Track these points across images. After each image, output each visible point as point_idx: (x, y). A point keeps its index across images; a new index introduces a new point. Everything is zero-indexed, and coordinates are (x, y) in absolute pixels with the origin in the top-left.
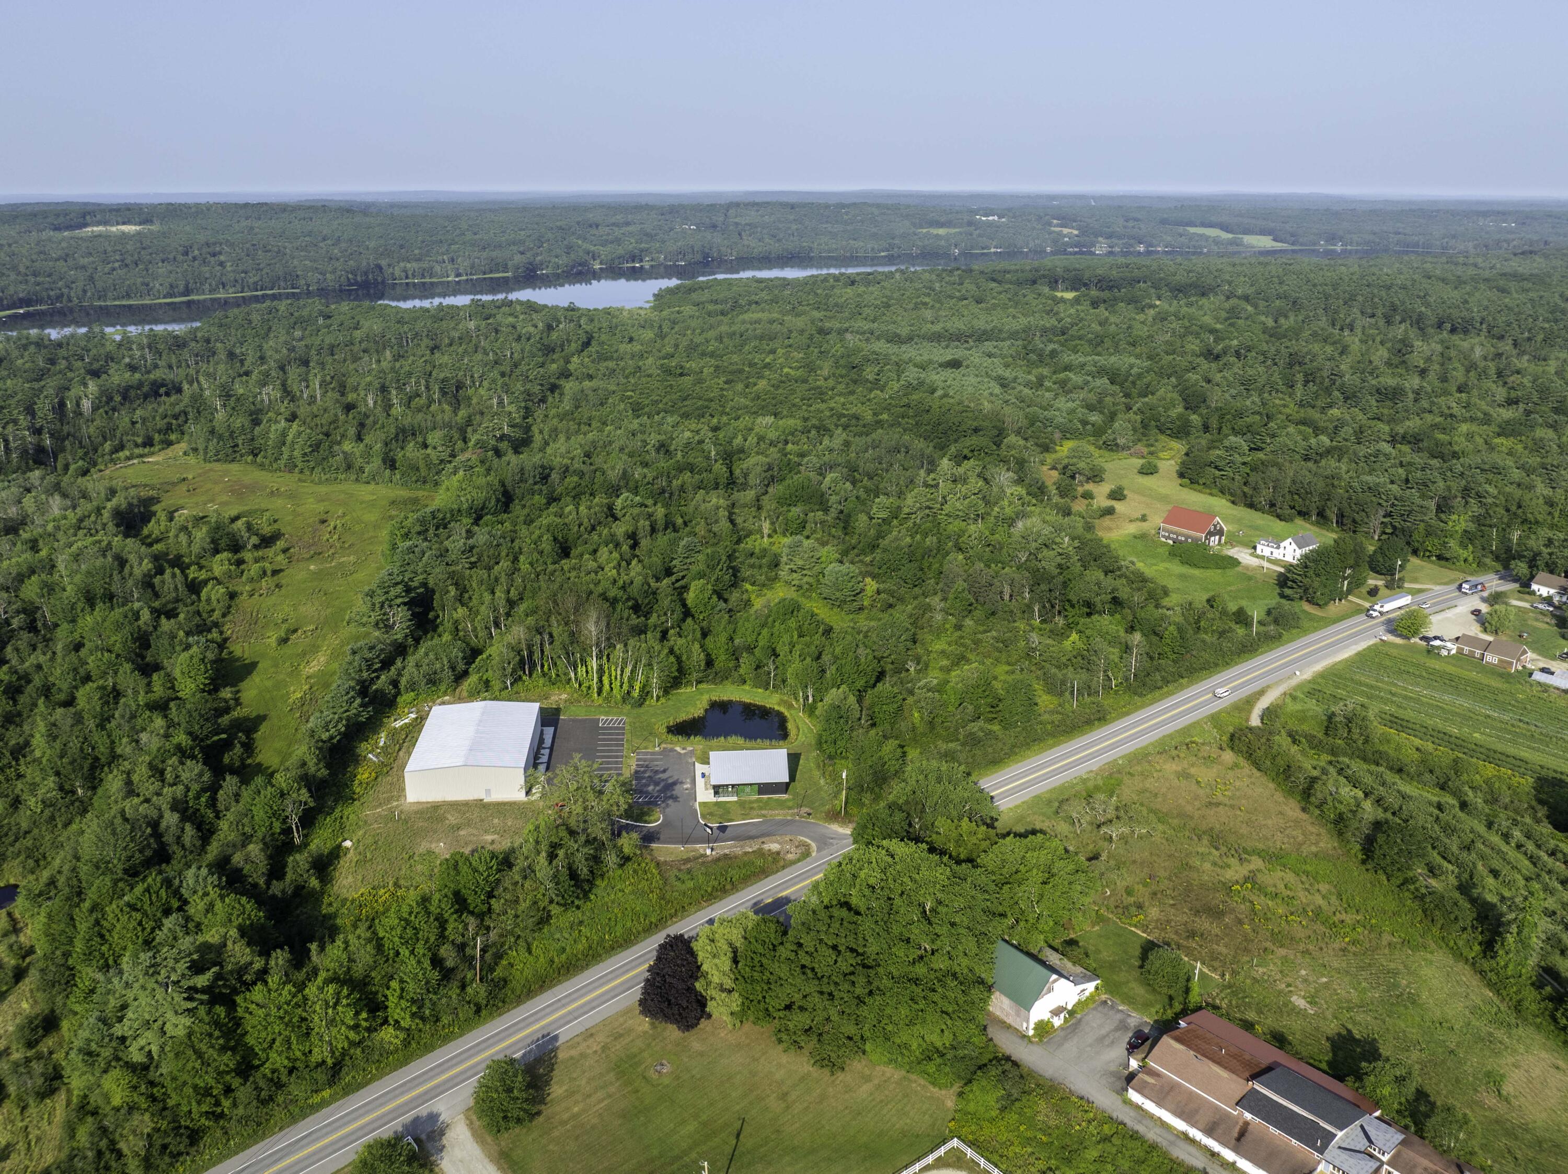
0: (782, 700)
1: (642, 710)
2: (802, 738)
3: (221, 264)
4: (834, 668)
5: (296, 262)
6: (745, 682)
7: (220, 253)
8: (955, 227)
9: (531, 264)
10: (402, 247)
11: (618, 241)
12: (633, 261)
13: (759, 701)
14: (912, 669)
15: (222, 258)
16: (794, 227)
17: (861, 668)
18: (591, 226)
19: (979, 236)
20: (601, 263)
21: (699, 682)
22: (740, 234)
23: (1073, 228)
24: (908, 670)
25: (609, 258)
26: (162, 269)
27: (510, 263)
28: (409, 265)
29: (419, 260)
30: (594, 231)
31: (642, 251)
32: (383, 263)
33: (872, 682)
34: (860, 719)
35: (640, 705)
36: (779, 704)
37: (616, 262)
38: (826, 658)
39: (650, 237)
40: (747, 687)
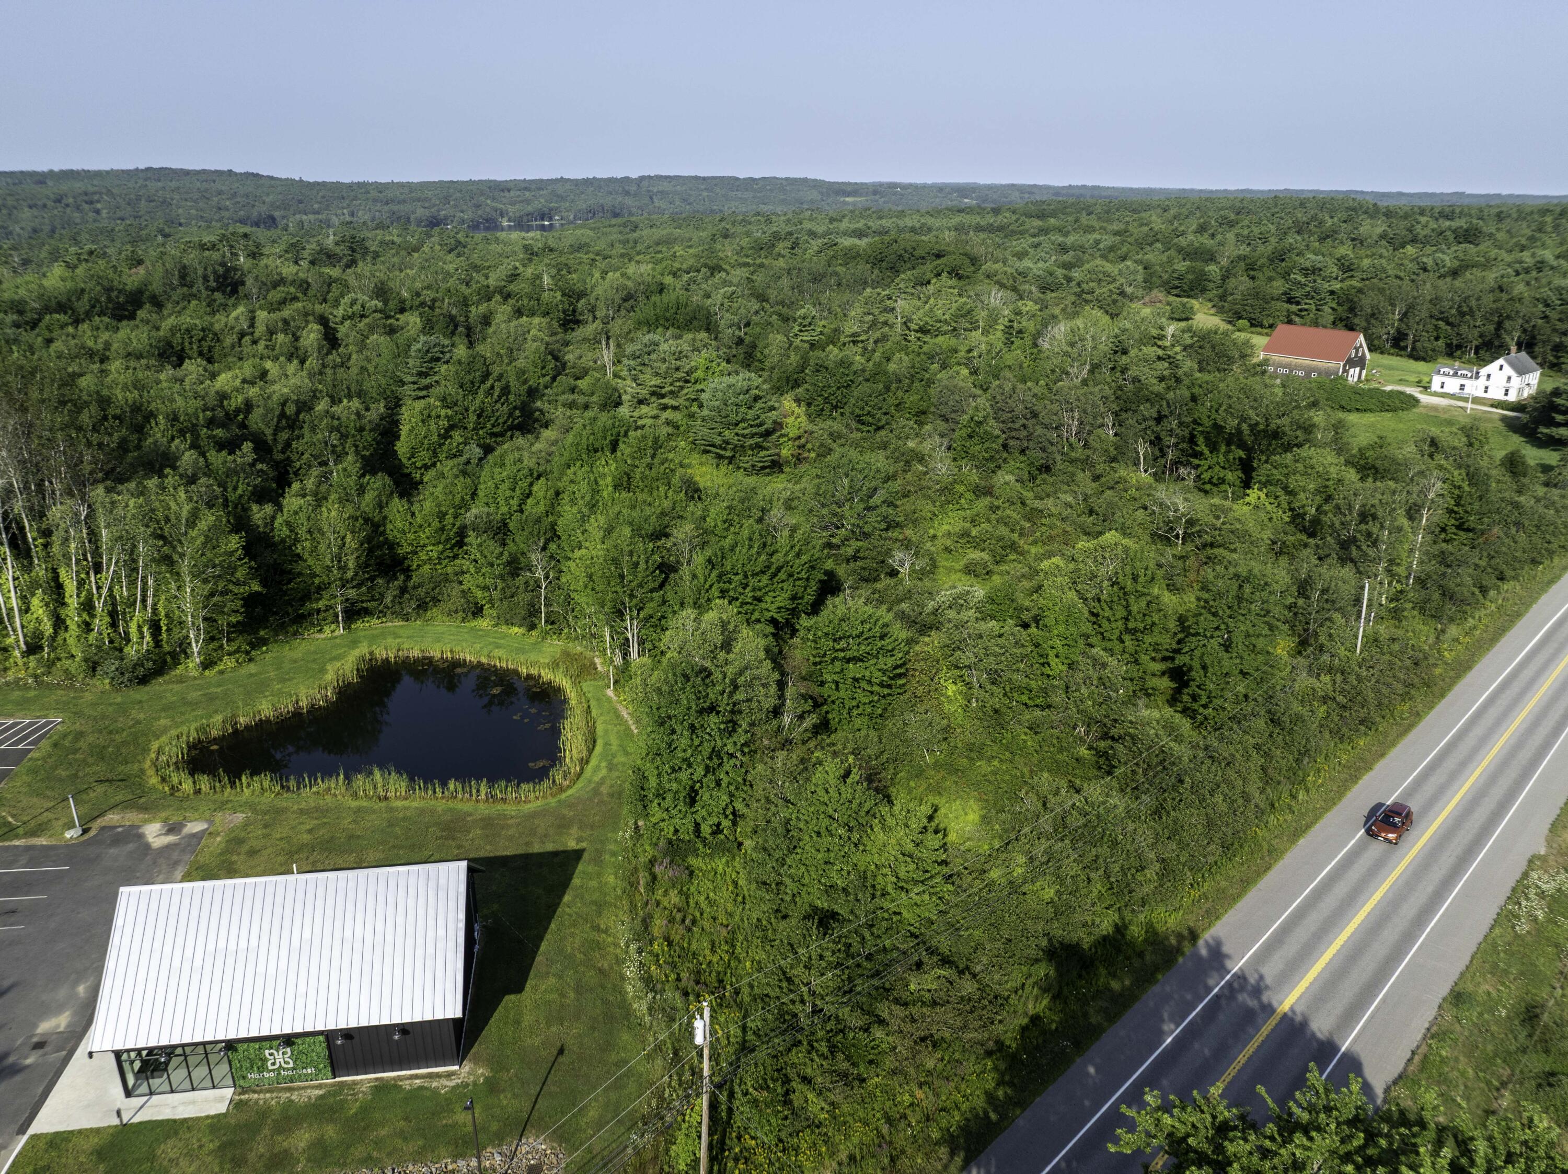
0: (566, 654)
1: (140, 694)
2: (597, 770)
3: (98, 212)
4: (699, 559)
5: (180, 211)
6: (478, 611)
7: (98, 201)
8: (861, 196)
9: (434, 217)
10: (300, 202)
11: (528, 202)
12: (543, 219)
13: (502, 659)
14: (905, 570)
15: (99, 206)
16: (705, 194)
17: (778, 559)
18: (503, 191)
19: (884, 202)
20: (509, 220)
21: (353, 613)
22: (651, 198)
23: (972, 199)
24: (893, 573)
25: (518, 215)
26: (26, 214)
27: (412, 217)
28: (304, 217)
29: (318, 213)
30: (506, 194)
31: (551, 210)
32: (277, 214)
33: (810, 596)
34: (776, 712)
35: (144, 681)
36: (554, 665)
37: (525, 219)
38: (683, 532)
39: (562, 198)
40: (483, 623)
